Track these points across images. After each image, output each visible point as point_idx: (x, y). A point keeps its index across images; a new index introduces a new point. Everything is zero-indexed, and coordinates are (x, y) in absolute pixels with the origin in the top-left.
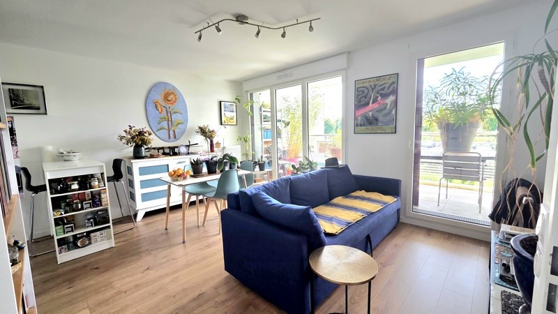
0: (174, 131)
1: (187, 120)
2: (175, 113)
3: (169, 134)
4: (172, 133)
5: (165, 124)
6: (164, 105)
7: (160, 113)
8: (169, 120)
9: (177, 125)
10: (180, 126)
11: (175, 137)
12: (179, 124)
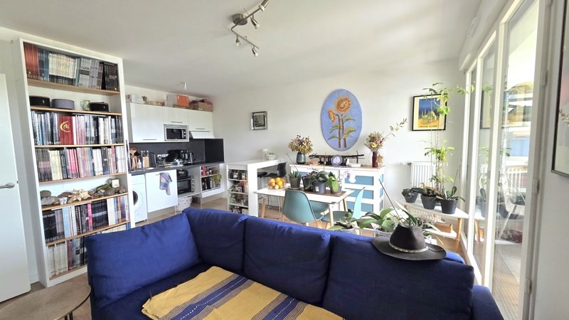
0: (345, 139)
1: (360, 128)
2: (347, 120)
3: (340, 143)
4: (342, 141)
5: (337, 131)
6: (336, 113)
7: (333, 121)
8: (341, 128)
9: (348, 133)
10: (351, 134)
11: (345, 146)
12: (351, 131)
